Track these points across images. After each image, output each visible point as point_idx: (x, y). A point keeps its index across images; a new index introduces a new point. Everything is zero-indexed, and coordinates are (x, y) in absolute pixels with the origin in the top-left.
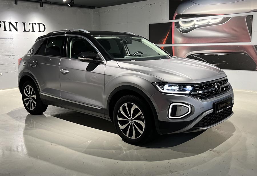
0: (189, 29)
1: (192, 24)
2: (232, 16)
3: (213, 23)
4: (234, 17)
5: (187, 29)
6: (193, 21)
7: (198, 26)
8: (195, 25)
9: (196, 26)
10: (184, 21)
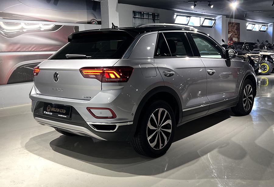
0: (16, 33)
1: (19, 27)
2: (63, 24)
3: (45, 29)
4: (64, 26)
5: (13, 33)
6: (20, 24)
7: (27, 31)
8: (22, 28)
9: (25, 30)
10: (6, 22)
